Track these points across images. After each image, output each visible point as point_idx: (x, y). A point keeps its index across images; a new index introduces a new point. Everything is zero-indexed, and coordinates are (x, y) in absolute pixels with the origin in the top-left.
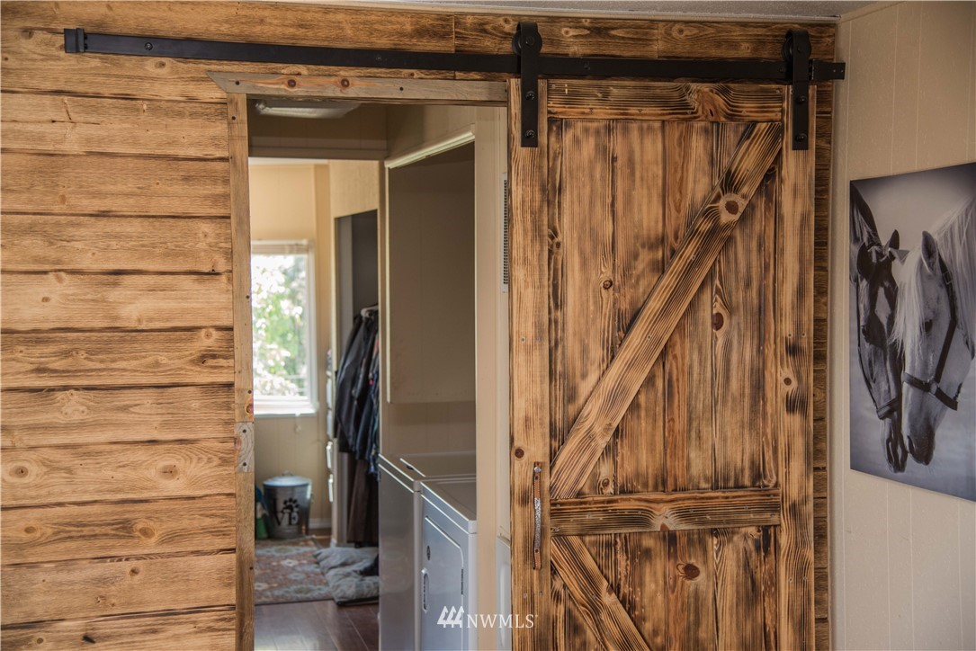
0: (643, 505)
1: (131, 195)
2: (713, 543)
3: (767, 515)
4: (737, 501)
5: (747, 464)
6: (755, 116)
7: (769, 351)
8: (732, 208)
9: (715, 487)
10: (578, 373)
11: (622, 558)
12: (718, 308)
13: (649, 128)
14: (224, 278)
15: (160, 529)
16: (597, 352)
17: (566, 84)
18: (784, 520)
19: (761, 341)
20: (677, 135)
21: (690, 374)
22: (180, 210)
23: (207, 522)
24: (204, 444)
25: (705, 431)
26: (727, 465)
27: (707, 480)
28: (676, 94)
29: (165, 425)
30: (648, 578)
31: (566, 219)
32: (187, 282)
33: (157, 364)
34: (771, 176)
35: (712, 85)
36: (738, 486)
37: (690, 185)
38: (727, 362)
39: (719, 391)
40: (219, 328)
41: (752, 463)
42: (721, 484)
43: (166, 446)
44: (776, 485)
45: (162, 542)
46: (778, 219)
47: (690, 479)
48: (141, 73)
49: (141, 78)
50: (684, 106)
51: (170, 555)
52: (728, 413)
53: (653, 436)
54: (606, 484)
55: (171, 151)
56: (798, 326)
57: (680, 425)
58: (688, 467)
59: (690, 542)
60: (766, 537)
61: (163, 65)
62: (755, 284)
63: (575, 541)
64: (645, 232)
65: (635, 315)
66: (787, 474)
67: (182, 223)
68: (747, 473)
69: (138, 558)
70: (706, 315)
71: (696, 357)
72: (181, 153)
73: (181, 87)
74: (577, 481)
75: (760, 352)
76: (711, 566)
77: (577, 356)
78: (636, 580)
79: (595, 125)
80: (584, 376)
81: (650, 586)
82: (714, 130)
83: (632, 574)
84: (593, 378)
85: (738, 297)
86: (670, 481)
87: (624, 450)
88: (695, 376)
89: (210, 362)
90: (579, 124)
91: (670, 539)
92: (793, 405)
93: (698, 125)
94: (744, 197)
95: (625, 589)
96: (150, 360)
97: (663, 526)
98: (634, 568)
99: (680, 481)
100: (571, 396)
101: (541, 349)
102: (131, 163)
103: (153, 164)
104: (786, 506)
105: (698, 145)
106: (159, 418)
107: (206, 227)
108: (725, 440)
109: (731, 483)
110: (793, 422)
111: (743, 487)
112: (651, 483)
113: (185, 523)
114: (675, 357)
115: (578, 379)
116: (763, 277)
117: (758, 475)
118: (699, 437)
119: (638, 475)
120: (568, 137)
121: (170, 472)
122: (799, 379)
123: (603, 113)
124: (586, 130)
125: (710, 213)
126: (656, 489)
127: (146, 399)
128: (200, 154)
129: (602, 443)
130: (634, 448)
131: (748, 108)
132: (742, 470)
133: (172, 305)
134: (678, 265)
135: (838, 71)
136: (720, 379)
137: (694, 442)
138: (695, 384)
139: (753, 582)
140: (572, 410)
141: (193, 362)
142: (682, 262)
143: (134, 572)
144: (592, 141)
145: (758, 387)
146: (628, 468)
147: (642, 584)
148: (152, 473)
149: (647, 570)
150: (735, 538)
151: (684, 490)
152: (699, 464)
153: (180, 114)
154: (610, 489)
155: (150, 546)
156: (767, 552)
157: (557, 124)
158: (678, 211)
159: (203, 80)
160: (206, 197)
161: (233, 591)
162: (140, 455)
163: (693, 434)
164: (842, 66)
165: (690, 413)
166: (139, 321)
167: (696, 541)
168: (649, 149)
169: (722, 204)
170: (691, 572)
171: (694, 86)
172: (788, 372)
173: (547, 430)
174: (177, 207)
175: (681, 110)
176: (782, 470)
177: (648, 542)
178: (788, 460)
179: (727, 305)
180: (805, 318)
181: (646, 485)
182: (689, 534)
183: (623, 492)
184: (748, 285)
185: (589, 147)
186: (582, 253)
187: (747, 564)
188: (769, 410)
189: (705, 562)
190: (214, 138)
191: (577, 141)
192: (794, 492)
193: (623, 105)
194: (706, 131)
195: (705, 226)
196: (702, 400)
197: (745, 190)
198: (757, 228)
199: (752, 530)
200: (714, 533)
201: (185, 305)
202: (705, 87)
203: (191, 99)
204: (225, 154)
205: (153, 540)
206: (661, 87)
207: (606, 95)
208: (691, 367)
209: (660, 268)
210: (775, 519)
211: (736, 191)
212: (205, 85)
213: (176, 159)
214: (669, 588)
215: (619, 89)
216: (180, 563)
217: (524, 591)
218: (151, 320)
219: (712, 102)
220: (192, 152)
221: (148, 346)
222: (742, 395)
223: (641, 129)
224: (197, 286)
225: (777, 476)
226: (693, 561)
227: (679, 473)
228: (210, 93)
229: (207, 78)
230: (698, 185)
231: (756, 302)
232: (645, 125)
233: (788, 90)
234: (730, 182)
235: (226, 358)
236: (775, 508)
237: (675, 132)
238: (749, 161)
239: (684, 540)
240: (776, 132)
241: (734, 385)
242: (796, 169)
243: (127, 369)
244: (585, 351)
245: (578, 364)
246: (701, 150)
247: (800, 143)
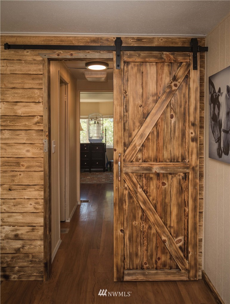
0: (150, 166)
1: (19, 83)
2: (170, 177)
3: (185, 170)
4: (177, 165)
5: (180, 156)
6: (182, 61)
7: (187, 125)
8: (175, 85)
9: (171, 162)
10: (132, 129)
11: (144, 180)
12: (172, 113)
13: (152, 64)
14: (41, 104)
15: (26, 164)
16: (137, 124)
17: (128, 53)
18: (190, 171)
19: (185, 121)
20: (160, 66)
21: (164, 131)
22: (31, 87)
23: (37, 164)
24: (36, 144)
25: (168, 146)
26: (174, 156)
27: (168, 159)
28: (159, 55)
29: (27, 139)
30: (151, 185)
31: (129, 89)
32: (32, 104)
33: (26, 125)
34: (187, 77)
35: (169, 52)
36: (177, 161)
37: (164, 79)
38: (175, 127)
39: (172, 136)
40: (40, 116)
41: (182, 155)
42: (173, 161)
43: (27, 145)
44: (189, 162)
45: (27, 168)
46: (189, 89)
47: (164, 159)
48: (23, 54)
49: (23, 55)
50: (162, 58)
51: (29, 171)
52: (175, 142)
53: (153, 147)
54: (140, 159)
55: (29, 73)
56: (195, 118)
57: (161, 144)
58: (163, 156)
59: (164, 176)
60: (185, 176)
61: (28, 52)
62: (183, 107)
63: (131, 174)
64: (151, 92)
65: (148, 114)
66: (191, 159)
67: (31, 90)
68: (180, 158)
69: (21, 171)
70: (169, 115)
71: (165, 126)
72: (32, 73)
73: (32, 57)
74: (131, 158)
75: (184, 125)
76: (170, 183)
77: (132, 125)
78: (148, 185)
79: (137, 63)
80: (134, 130)
81: (152, 187)
82: (171, 64)
83: (147, 184)
84: (136, 131)
85: (178, 110)
86: (158, 160)
87: (145, 151)
88: (165, 131)
89: (38, 124)
90: (133, 63)
91: (158, 175)
92: (194, 140)
93: (166, 64)
94: (179, 82)
95: (145, 188)
96: (24, 123)
97: (155, 171)
98: (148, 182)
99: (161, 159)
100: (130, 135)
101: (121, 123)
102: (20, 76)
103: (25, 76)
104: (191, 167)
105: (166, 69)
106: (26, 138)
107: (36, 91)
108: (174, 149)
109: (176, 161)
110: (193, 145)
111: (179, 162)
112: (152, 160)
113: (31, 164)
114: (160, 126)
115: (132, 131)
116: (185, 105)
117: (183, 159)
118: (166, 148)
119: (149, 157)
120: (130, 67)
121: (28, 151)
122: (195, 133)
123: (138, 60)
124: (135, 65)
125: (170, 87)
126: (154, 161)
127: (23, 133)
128: (36, 73)
129: (138, 148)
130: (148, 150)
131: (180, 59)
132: (179, 157)
133: (29, 110)
134: (160, 101)
135: (206, 49)
136: (172, 132)
137: (165, 149)
138: (165, 133)
139: (181, 188)
140: (130, 139)
141: (34, 124)
142: (161, 100)
143: (20, 175)
144: (136, 68)
145: (183, 135)
146: (146, 155)
147: (150, 187)
148: (24, 151)
149: (151, 183)
150: (176, 176)
151: (162, 162)
152: (166, 155)
153: (32, 64)
154: (141, 161)
155: (23, 169)
156: (185, 180)
157: (127, 63)
158: (161, 86)
159: (37, 55)
160: (37, 84)
161: (43, 181)
162: (21, 146)
163: (165, 147)
165: (164, 141)
166: (21, 114)
167: (166, 176)
168: (151, 70)
169: (173, 84)
170: (164, 184)
171: (164, 53)
172: (192, 131)
173: (123, 144)
174: (30, 86)
177: (151, 175)
178: (192, 155)
179: (175, 112)
180: (197, 116)
181: (151, 160)
182: (163, 174)
183: (144, 162)
184: (181, 107)
185: (135, 69)
186: (133, 97)
187: (180, 183)
188: (187, 141)
189: (168, 182)
190: (40, 69)
191: (132, 68)
192: (193, 164)
193: (145, 57)
194: (168, 65)
195: (168, 90)
196: (167, 138)
197: (179, 80)
198: (183, 91)
199: (182, 174)
200: (170, 174)
201: (32, 110)
202: (168, 53)
203: (35, 60)
204: (42, 73)
205: (24, 167)
206: (155, 53)
207: (139, 55)
208: (164, 129)
209: (156, 101)
210: (188, 171)
211: (177, 81)
212: (38, 56)
213: (31, 74)
214: (158, 188)
215: (143, 54)
216: (31, 173)
217: (116, 187)
218: (24, 114)
219: (170, 57)
220: (35, 73)
221: (23, 120)
222: (179, 137)
223: (150, 65)
224: (35, 106)
225: (189, 159)
226: (164, 181)
227: (161, 157)
228: (39, 58)
229: (38, 55)
230: (166, 80)
231: (183, 111)
232: (151, 63)
233: (192, 54)
234: (175, 79)
235: (41, 123)
236: (188, 168)
237: (160, 65)
238: (180, 72)
239: (161, 176)
240: (188, 65)
241: (177, 134)
242: (194, 75)
243: (20, 125)
244: (134, 123)
245: (132, 127)
246: (167, 70)
247: (195, 68)
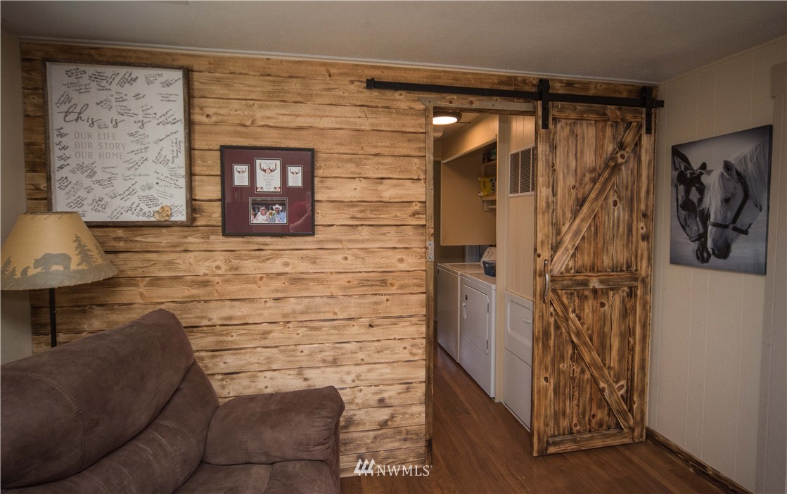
0: (586, 278)
1: (387, 147)
2: (611, 293)
3: (633, 282)
4: (621, 277)
5: (625, 262)
6: (631, 120)
7: (635, 216)
8: (622, 157)
9: (613, 271)
10: (561, 223)
11: (576, 299)
12: (616, 198)
13: (590, 123)
14: (422, 181)
15: (397, 283)
16: (569, 215)
17: (560, 104)
18: (639, 284)
19: (632, 211)
20: (601, 126)
21: (604, 225)
22: (406, 153)
23: (415, 281)
24: (414, 249)
25: (609, 248)
26: (617, 262)
27: (610, 268)
28: (602, 110)
29: (399, 241)
30: (586, 307)
31: (558, 160)
32: (408, 183)
33: (396, 216)
34: (638, 144)
35: (617, 107)
36: (621, 271)
37: (606, 147)
38: (619, 220)
39: (615, 232)
40: (420, 202)
41: (627, 261)
42: (615, 269)
43: (399, 250)
44: (636, 270)
45: (398, 289)
46: (640, 162)
47: (603, 267)
48: (392, 98)
49: (393, 100)
50: (605, 114)
51: (401, 294)
52: (618, 241)
53: (590, 249)
54: (571, 269)
55: (403, 129)
56: (647, 206)
57: (600, 245)
58: (603, 262)
59: (602, 292)
60: (631, 291)
61: (401, 95)
62: (630, 188)
63: (559, 292)
64: (588, 166)
65: (584, 200)
66: (641, 266)
67: (406, 158)
68: (625, 265)
69: (389, 295)
70: (611, 201)
71: (607, 218)
72: (407, 130)
73: (408, 104)
74: (561, 268)
75: (631, 216)
76: (610, 302)
77: (561, 216)
78: (582, 308)
79: (570, 121)
80: (564, 225)
81: (587, 311)
82: (615, 124)
83: (580, 306)
84: (567, 225)
85: (623, 194)
86: (596, 268)
87: (578, 256)
88: (606, 226)
89: (417, 216)
90: (563, 121)
91: (595, 291)
92: (645, 237)
93: (609, 123)
94: (627, 152)
95: (577, 312)
96: (394, 214)
97: (594, 286)
98: (581, 303)
99: (599, 268)
100: (558, 233)
101: (548, 213)
102: (388, 134)
103: (397, 134)
104: (640, 279)
105: (609, 132)
106: (397, 238)
107: (416, 160)
108: (617, 251)
109: (619, 270)
110: (643, 245)
111: (623, 271)
112: (588, 269)
113: (406, 281)
114: (599, 218)
115: (561, 226)
116: (633, 186)
117: (629, 266)
118: (607, 251)
119: (583, 266)
120: (559, 126)
121: (401, 260)
122: (647, 228)
123: (573, 116)
124: (566, 123)
125: (613, 158)
126: (590, 271)
127: (392, 230)
128: (414, 131)
129: (571, 252)
130: (582, 254)
131: (629, 117)
132: (623, 264)
133: (403, 192)
135: (661, 104)
136: (616, 227)
137: (605, 253)
138: (606, 229)
139: (626, 308)
140: (559, 238)
141: (410, 216)
142: (603, 178)
143: (387, 300)
144: (568, 128)
145: (630, 230)
146: (580, 263)
147: (584, 310)
148: (394, 261)
149: (586, 304)
150: (620, 291)
151: (601, 272)
152: (607, 261)
153: (407, 114)
154: (573, 271)
155: (394, 290)
156: (631, 297)
157: (555, 120)
158: (601, 158)
159: (416, 101)
160: (416, 148)
161: (425, 309)
162: (390, 253)
163: (605, 250)
164: (663, 102)
165: (604, 240)
166: (390, 198)
167: (605, 292)
168: (589, 132)
169: (619, 155)
170: (603, 305)
171: (609, 106)
172: (642, 224)
173: (550, 246)
174: (405, 152)
175: (604, 117)
176: (639, 264)
177: (586, 293)
178: (641, 260)
179: (619, 197)
180: (649, 202)
181: (586, 270)
182: (602, 289)
183: (577, 272)
184: (627, 189)
185: (567, 130)
186: (563, 174)
187: (623, 302)
188: (634, 240)
189: (608, 301)
190: (420, 124)
191: (562, 127)
192: (643, 273)
193: (582, 113)
194: (612, 126)
195: (612, 164)
196: (609, 236)
197: (627, 150)
198: (631, 166)
199: (626, 289)
200: (612, 289)
201: (407, 192)
202: (613, 107)
203: (411, 108)
204: (424, 131)
205: (394, 288)
206: (596, 106)
207: (575, 108)
208: (605, 222)
209: (594, 181)
210: (636, 284)
211: (624, 150)
212: (417, 103)
213: (405, 132)
214: (594, 311)
215: (580, 106)
216: (405, 297)
217: (540, 312)
218: (394, 198)
219: (615, 113)
220: (411, 130)
221: (393, 209)
222: (624, 234)
223: (587, 124)
224: (412, 185)
225: (636, 266)
226: (603, 301)
227: (599, 265)
228: (420, 106)
229: (419, 100)
230: (610, 148)
231: (630, 196)
232: (589, 122)
233: (644, 110)
234: (622, 146)
235: (422, 214)
236: (636, 279)
237: (600, 125)
238: (629, 138)
239: (600, 292)
240: (640, 127)
241: (621, 229)
242: (646, 141)
243: (385, 218)
244: (564, 214)
245: (561, 219)
246: (610, 134)
247: (649, 131)
